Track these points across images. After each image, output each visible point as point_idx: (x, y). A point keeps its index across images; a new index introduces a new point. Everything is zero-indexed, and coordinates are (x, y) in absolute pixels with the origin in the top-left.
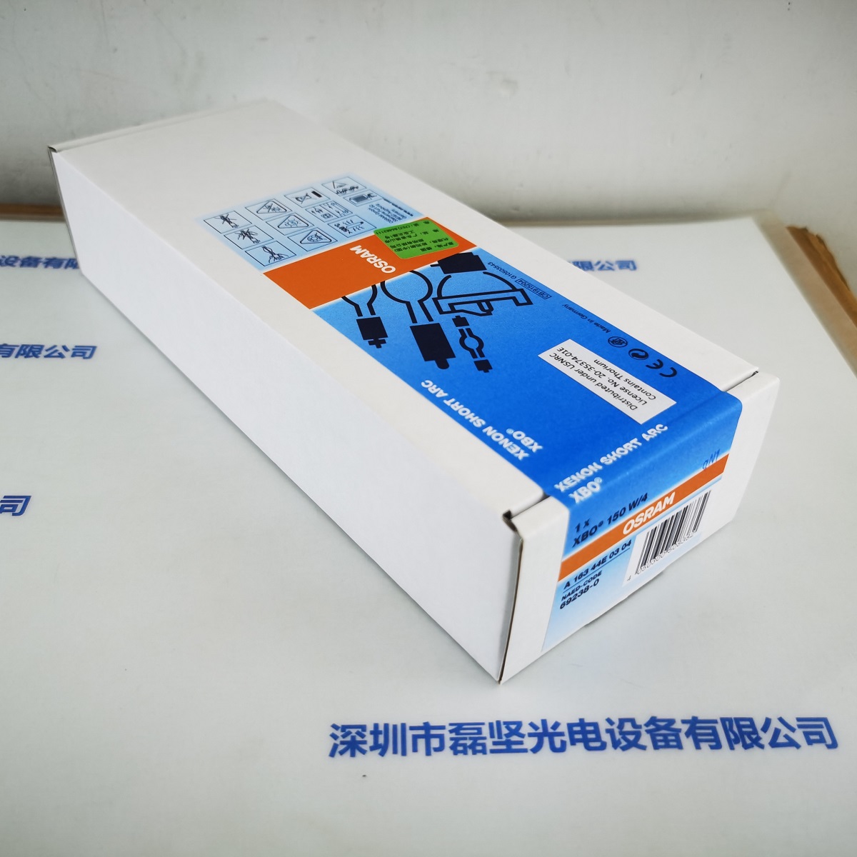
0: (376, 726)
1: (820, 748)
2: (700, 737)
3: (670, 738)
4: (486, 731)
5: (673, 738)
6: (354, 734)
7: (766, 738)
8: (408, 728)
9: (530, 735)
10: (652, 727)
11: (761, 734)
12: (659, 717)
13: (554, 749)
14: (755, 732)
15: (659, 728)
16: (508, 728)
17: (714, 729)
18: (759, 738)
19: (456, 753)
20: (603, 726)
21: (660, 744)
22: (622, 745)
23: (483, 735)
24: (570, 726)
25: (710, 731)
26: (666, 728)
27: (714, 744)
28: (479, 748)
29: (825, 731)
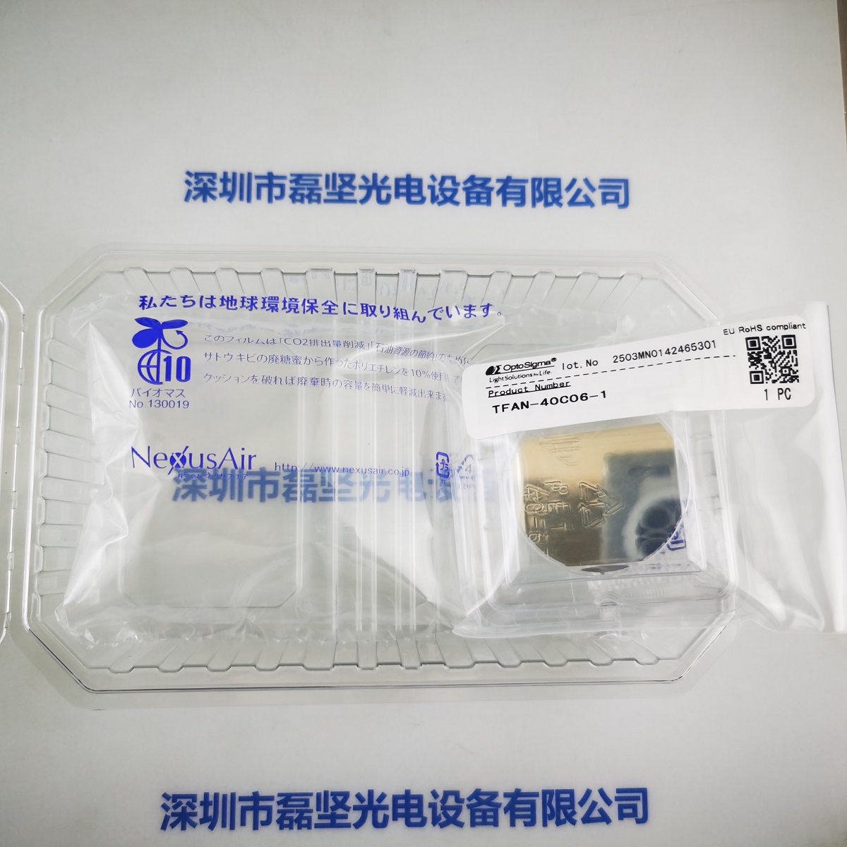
0: (206, 795)
1: (630, 822)
2: (517, 813)
3: (489, 814)
4: (313, 802)
5: (491, 814)
6: (184, 805)
7: (580, 812)
8: (237, 799)
9: (356, 808)
10: (474, 801)
11: (577, 808)
12: (485, 789)
13: (376, 825)
14: (572, 806)
15: (480, 802)
16: (335, 799)
17: (533, 804)
18: (574, 813)
19: (281, 828)
20: (428, 799)
21: (478, 820)
22: (441, 821)
23: (310, 808)
24: (395, 798)
25: (529, 806)
26: (488, 802)
27: (529, 820)
28: (305, 822)
29: (640, 805)
